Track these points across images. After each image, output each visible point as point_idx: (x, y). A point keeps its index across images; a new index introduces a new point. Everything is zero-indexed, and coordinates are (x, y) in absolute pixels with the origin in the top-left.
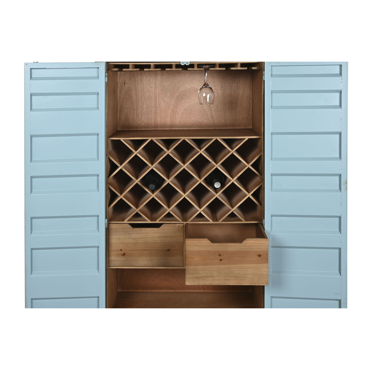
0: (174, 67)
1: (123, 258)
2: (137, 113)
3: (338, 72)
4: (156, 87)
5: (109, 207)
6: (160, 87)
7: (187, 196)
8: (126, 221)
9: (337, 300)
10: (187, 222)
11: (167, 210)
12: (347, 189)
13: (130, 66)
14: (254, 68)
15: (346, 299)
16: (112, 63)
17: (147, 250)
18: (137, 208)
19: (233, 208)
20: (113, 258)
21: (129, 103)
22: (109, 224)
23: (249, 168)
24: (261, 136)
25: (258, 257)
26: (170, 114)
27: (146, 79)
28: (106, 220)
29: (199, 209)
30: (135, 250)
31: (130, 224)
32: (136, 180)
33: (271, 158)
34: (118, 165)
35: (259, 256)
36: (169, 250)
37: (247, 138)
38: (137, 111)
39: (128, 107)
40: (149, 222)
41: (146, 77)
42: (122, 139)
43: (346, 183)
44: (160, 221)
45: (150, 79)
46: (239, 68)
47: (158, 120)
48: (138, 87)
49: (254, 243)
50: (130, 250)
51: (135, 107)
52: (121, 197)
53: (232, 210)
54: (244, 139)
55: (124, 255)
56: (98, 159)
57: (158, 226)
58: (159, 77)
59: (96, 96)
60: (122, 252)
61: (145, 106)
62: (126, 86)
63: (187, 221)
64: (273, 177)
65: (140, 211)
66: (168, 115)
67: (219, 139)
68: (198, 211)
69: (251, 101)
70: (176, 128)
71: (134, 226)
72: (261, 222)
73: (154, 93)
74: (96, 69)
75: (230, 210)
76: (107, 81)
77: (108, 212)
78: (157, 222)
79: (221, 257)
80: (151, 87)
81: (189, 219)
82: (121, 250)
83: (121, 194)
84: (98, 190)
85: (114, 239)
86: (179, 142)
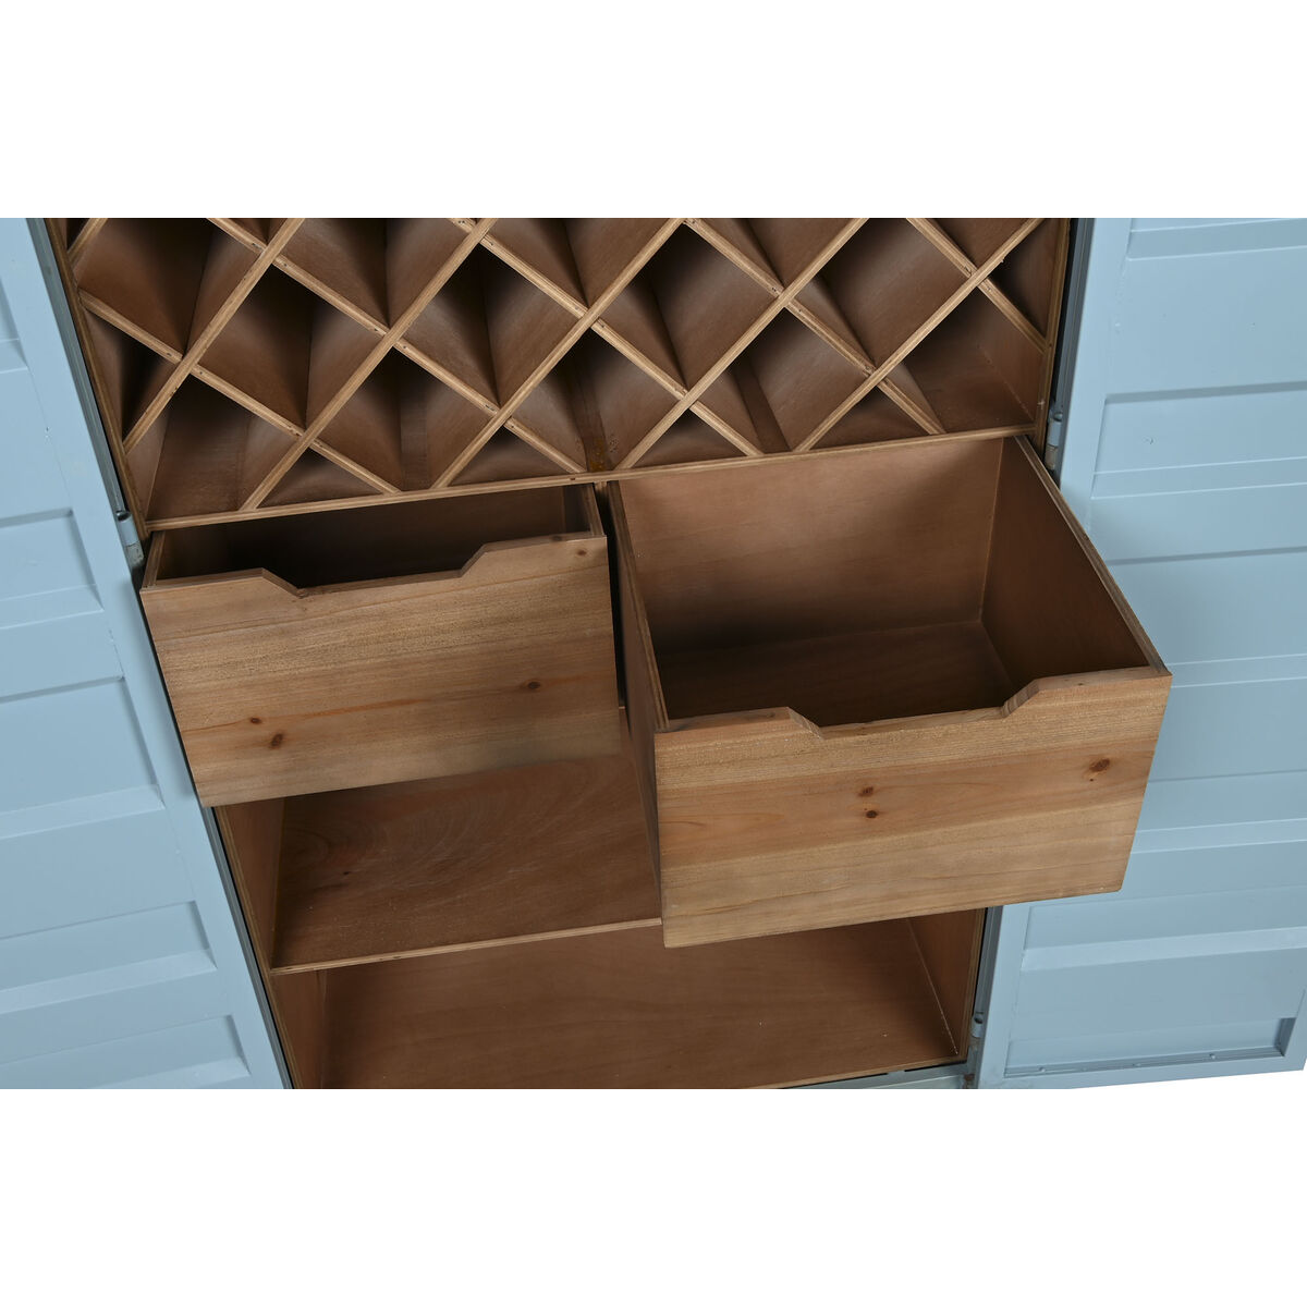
1: (275, 759)
5: (124, 437)
7: (604, 318)
8: (251, 512)
10: (614, 476)
11: (488, 419)
18: (303, 421)
19: (876, 363)
25: (1093, 775)
28: (128, 523)
29: (678, 395)
30: (335, 712)
32: (260, 244)
35: (1101, 765)
36: (533, 686)
40: (391, 497)
49: (1082, 705)
50: (308, 716)
52: (186, 366)
53: (876, 378)
55: (277, 741)
60: (265, 732)
63: (611, 468)
65: (322, 438)
68: (674, 402)
75: (862, 380)
77: (127, 467)
78: (440, 491)
79: (873, 801)
81: (622, 457)
82: (255, 721)
83: (184, 350)
85: (198, 671)
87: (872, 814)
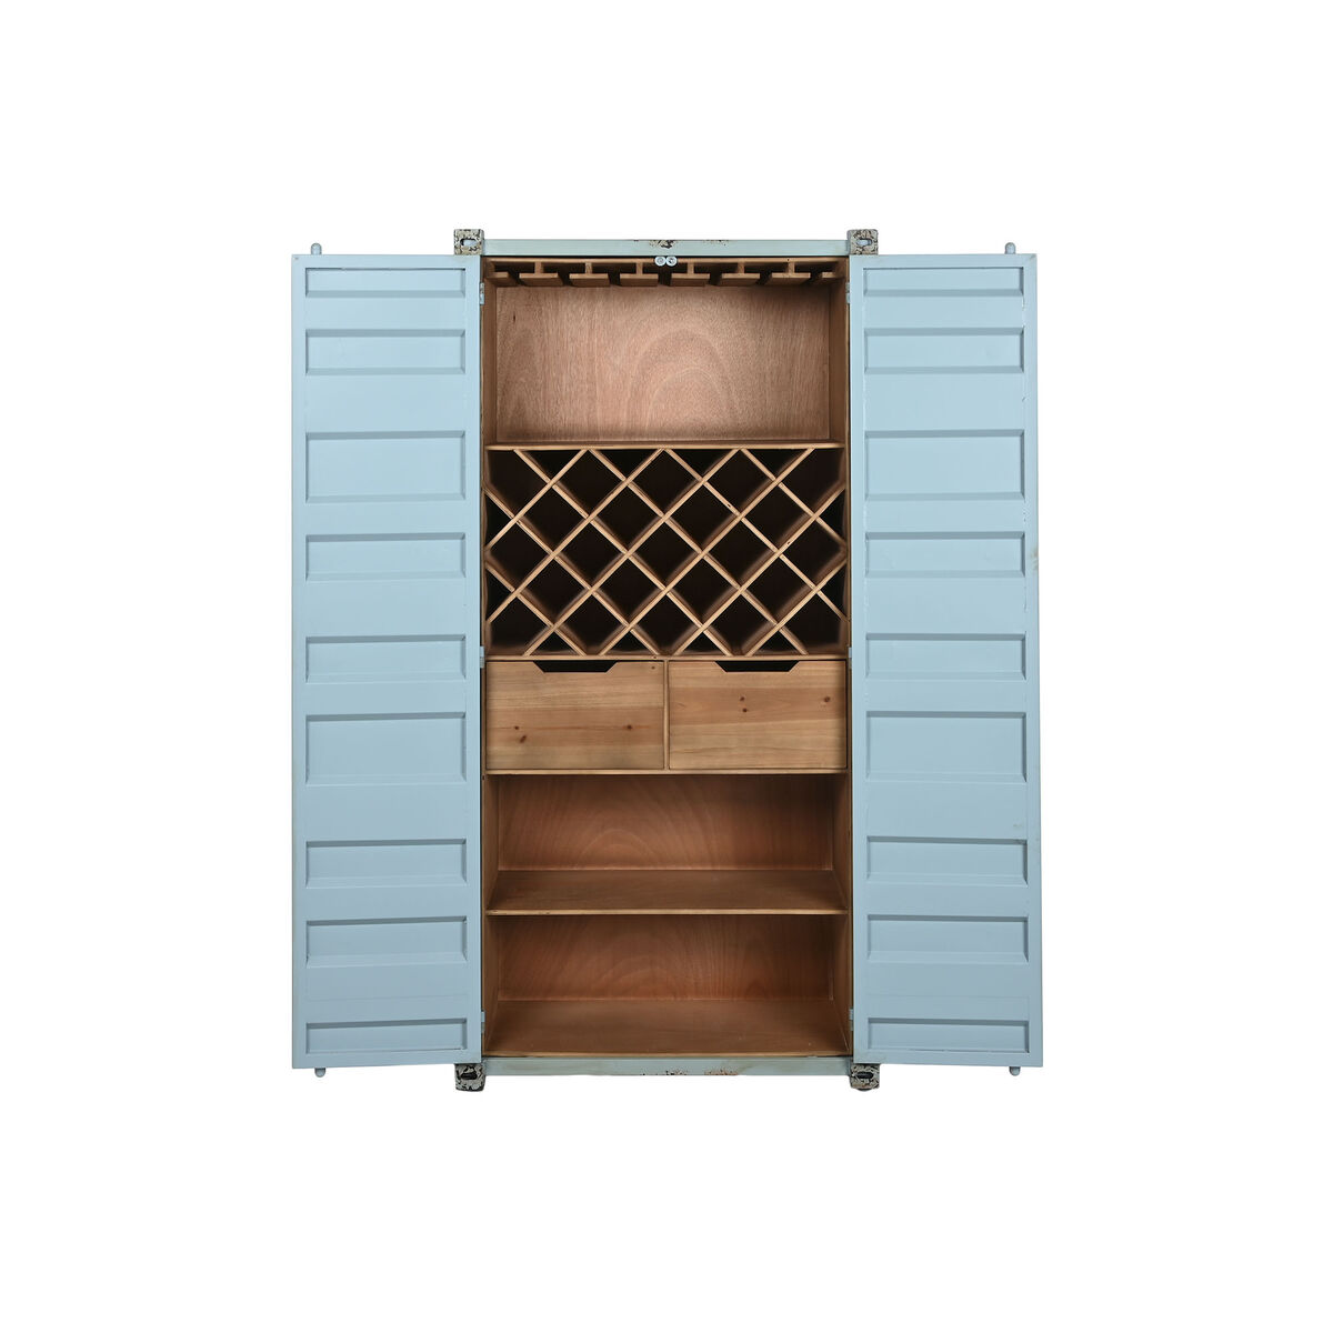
0: (639, 270)
1: (519, 749)
2: (544, 398)
3: (1016, 286)
4: (591, 330)
5: (487, 618)
6: (602, 328)
7: (672, 592)
8: (527, 655)
9: (1017, 842)
10: (672, 658)
11: (624, 628)
12: (1037, 568)
13: (538, 268)
14: (826, 275)
15: (1039, 839)
16: (493, 259)
17: (579, 728)
18: (554, 622)
20: (496, 748)
21: (526, 371)
22: (487, 662)
23: (815, 522)
24: (844, 442)
25: (824, 703)
26: (626, 400)
27: (569, 310)
29: (699, 626)
30: (550, 728)
31: (537, 663)
32: (550, 551)
33: (867, 495)
34: (509, 513)
35: (827, 700)
36: (630, 727)
37: (810, 448)
38: (544, 393)
39: (522, 379)
40: (582, 656)
41: (568, 303)
42: (517, 450)
43: (1036, 554)
44: (607, 654)
45: (577, 308)
46: (792, 275)
47: (599, 414)
48: (548, 330)
49: (816, 670)
50: (538, 729)
51: (540, 382)
52: (515, 594)
53: (778, 627)
54: (804, 450)
55: (523, 739)
56: (464, 495)
57: (603, 666)
58: (600, 304)
59: (457, 339)
60: (519, 734)
61: (564, 378)
62: (519, 324)
63: (671, 655)
64: (872, 542)
65: (560, 630)
66: (622, 403)
67: (744, 449)
68: (698, 629)
69: (826, 367)
70: (643, 437)
71: (547, 667)
72: (844, 657)
73: (588, 345)
74: (459, 272)
75: (773, 628)
76: (482, 303)
77: (486, 630)
78: (602, 656)
79: (745, 704)
80: (581, 329)
81: (676, 650)
82: (517, 728)
83: (516, 588)
84: (464, 573)
85: (499, 702)
86: (653, 457)
87: (745, 710)
